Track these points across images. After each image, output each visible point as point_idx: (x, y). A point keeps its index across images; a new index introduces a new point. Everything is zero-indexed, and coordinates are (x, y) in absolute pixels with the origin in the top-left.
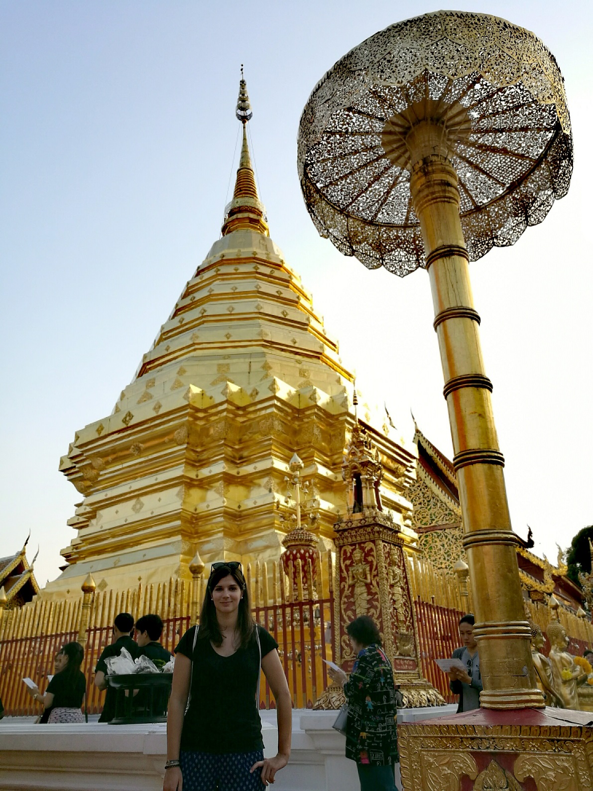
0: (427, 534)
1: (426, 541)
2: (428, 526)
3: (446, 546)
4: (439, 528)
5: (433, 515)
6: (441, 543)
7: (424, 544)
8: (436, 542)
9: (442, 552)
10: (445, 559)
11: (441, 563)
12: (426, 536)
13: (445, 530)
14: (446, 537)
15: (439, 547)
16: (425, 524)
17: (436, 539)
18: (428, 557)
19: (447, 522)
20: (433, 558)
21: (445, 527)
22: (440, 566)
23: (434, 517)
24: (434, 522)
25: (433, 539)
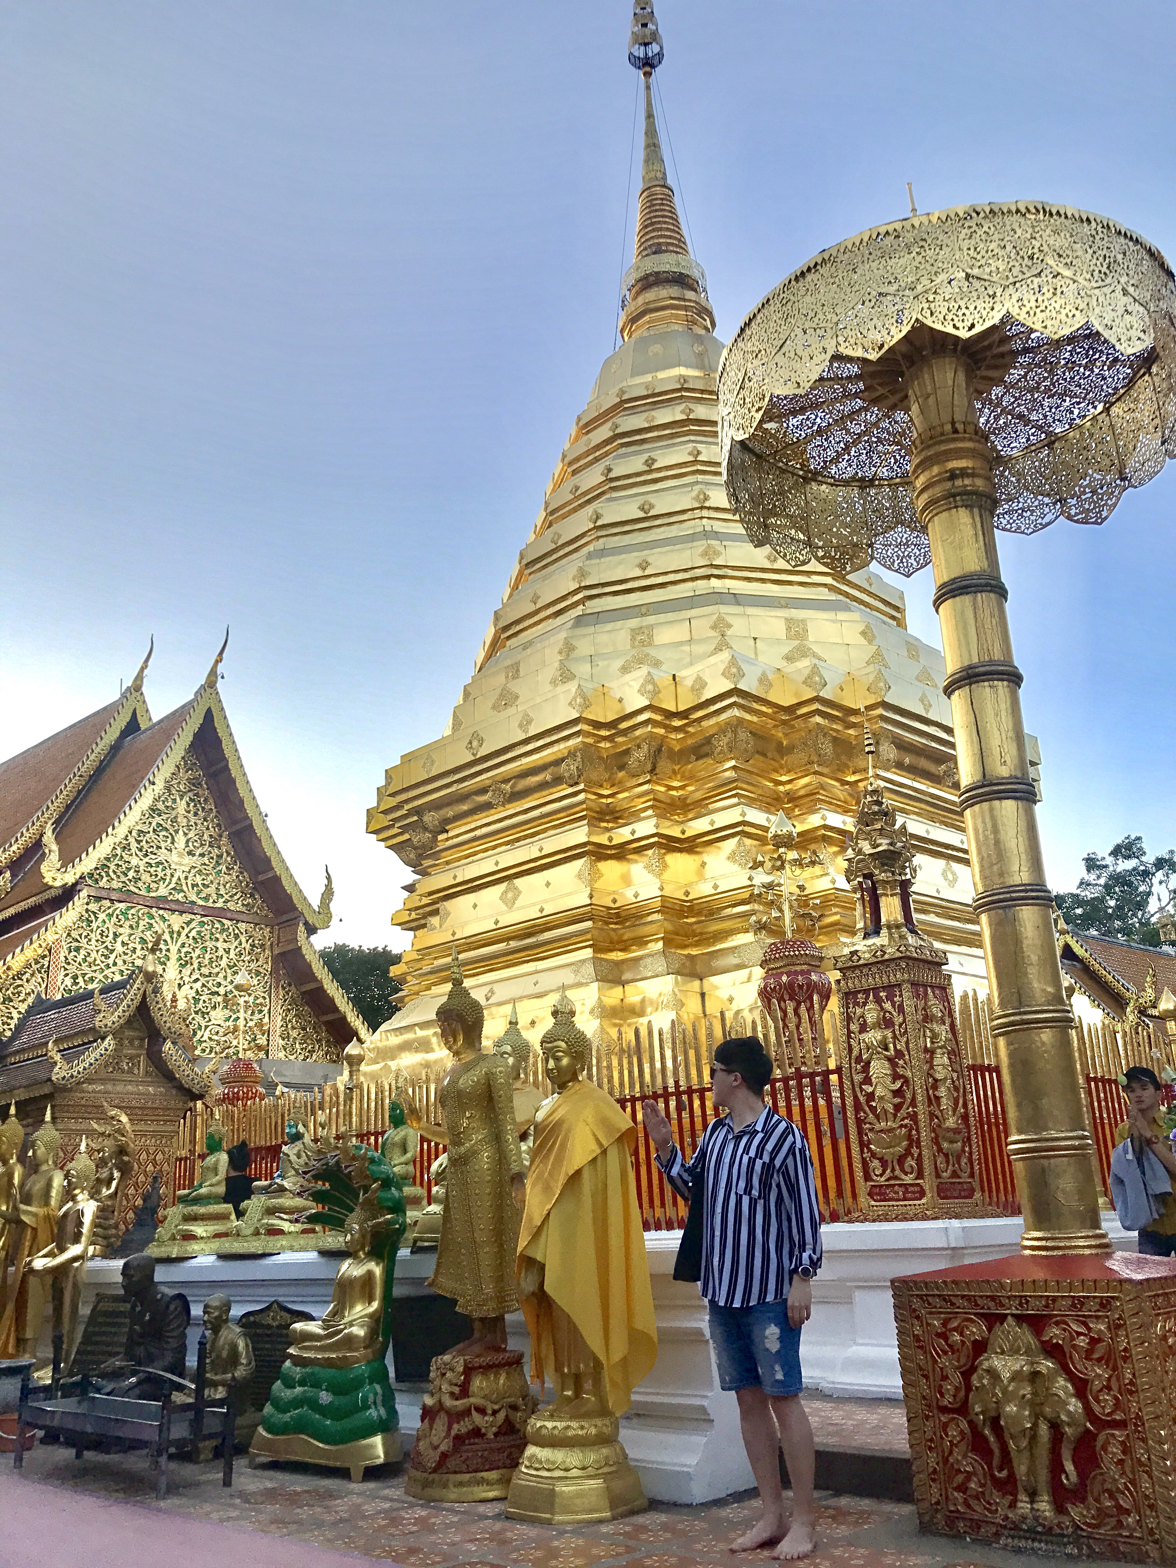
0: (205, 919)
1: (199, 933)
2: (210, 904)
3: (232, 951)
4: (229, 915)
5: (221, 887)
6: (226, 945)
7: (194, 938)
8: (217, 940)
9: (224, 963)
10: (225, 978)
11: (219, 984)
12: (202, 924)
13: (238, 921)
14: (237, 937)
15: (221, 952)
16: (206, 899)
17: (218, 936)
18: (196, 965)
19: (244, 909)
20: (205, 971)
21: (241, 917)
22: (216, 989)
23: (222, 892)
24: (221, 900)
25: (212, 934)
